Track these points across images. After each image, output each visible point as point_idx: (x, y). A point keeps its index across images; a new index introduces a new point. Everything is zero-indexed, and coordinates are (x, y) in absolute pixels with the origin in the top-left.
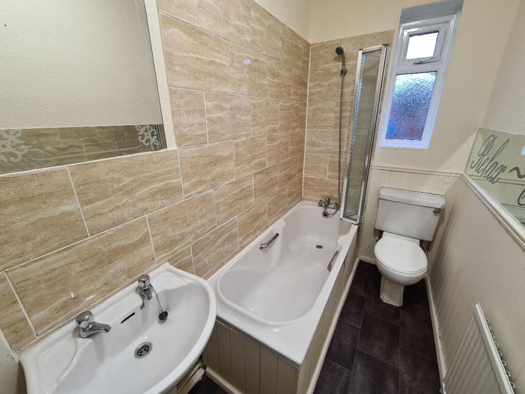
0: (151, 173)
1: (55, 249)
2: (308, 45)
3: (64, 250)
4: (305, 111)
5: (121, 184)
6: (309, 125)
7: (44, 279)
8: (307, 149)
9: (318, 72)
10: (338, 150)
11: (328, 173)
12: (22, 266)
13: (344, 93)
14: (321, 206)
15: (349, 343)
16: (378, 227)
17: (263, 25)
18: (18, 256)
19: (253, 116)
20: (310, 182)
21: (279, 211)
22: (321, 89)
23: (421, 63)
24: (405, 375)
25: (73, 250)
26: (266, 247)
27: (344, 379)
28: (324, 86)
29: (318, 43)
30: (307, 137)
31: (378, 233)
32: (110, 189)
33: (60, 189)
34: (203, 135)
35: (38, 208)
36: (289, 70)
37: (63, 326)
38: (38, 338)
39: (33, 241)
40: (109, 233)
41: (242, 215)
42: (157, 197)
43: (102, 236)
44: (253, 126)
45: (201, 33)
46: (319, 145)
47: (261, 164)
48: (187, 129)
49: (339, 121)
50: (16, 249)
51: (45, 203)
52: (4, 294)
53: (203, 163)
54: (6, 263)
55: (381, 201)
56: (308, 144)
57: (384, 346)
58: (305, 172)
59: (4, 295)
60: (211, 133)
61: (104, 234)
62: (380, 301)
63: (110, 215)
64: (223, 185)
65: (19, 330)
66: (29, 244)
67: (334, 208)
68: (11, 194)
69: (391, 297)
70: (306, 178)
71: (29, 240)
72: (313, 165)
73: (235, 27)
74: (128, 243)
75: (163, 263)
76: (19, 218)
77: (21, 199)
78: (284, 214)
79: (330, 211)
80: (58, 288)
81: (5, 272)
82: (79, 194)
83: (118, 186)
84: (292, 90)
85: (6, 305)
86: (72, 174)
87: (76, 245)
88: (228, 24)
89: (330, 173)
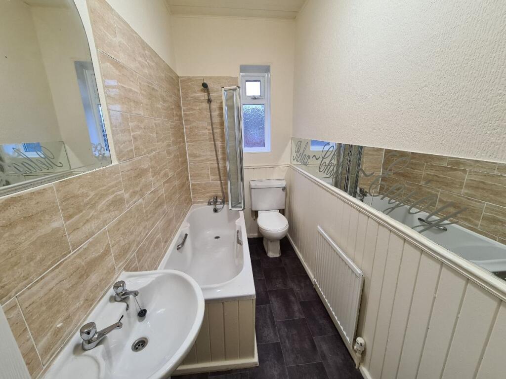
0: (105, 187)
1: (50, 267)
2: (178, 77)
3: (56, 268)
4: (183, 129)
5: (88, 198)
6: (188, 140)
7: (45, 300)
8: (189, 160)
9: (189, 98)
10: (215, 158)
11: (211, 177)
12: (28, 288)
13: (213, 116)
14: (211, 205)
15: (262, 290)
16: (254, 209)
17: (153, 61)
18: (25, 278)
19: (157, 133)
20: (197, 187)
21: (182, 215)
22: (194, 111)
23: (255, 99)
24: (296, 289)
25: (62, 266)
26: (182, 246)
27: (268, 311)
28: (195, 110)
29: (185, 77)
30: (188, 150)
31: (254, 213)
32: (82, 204)
33: (50, 206)
34: (132, 151)
35: (36, 227)
36: (171, 96)
37: (61, 350)
38: (44, 368)
39: (35, 261)
40: (85, 247)
41: (161, 221)
42: (111, 209)
43: (80, 251)
44: (158, 142)
45: (123, 67)
46: (199, 156)
47: (166, 175)
48: (122, 146)
49: (212, 136)
50: (23, 271)
51: (41, 221)
52: (17, 322)
53: (135, 175)
54: (17, 286)
55: (253, 190)
56: (191, 156)
57: (281, 280)
58: (191, 180)
59: (17, 324)
60: (136, 149)
61: (81, 248)
62: (269, 258)
63: (83, 229)
64: (148, 194)
65: (30, 361)
66: (32, 263)
67: (221, 204)
68: (18, 213)
69: (273, 252)
70: (193, 185)
71: (32, 260)
72: (197, 172)
73: (139, 62)
74: (97, 255)
75: (121, 273)
76: (24, 238)
77: (25, 218)
78: (185, 217)
79: (218, 207)
80: (55, 309)
81: (16, 297)
82: (62, 210)
83: (87, 200)
84: (175, 112)
85: (19, 334)
86: (57, 191)
87: (64, 261)
88: (135, 60)
89: (212, 177)
